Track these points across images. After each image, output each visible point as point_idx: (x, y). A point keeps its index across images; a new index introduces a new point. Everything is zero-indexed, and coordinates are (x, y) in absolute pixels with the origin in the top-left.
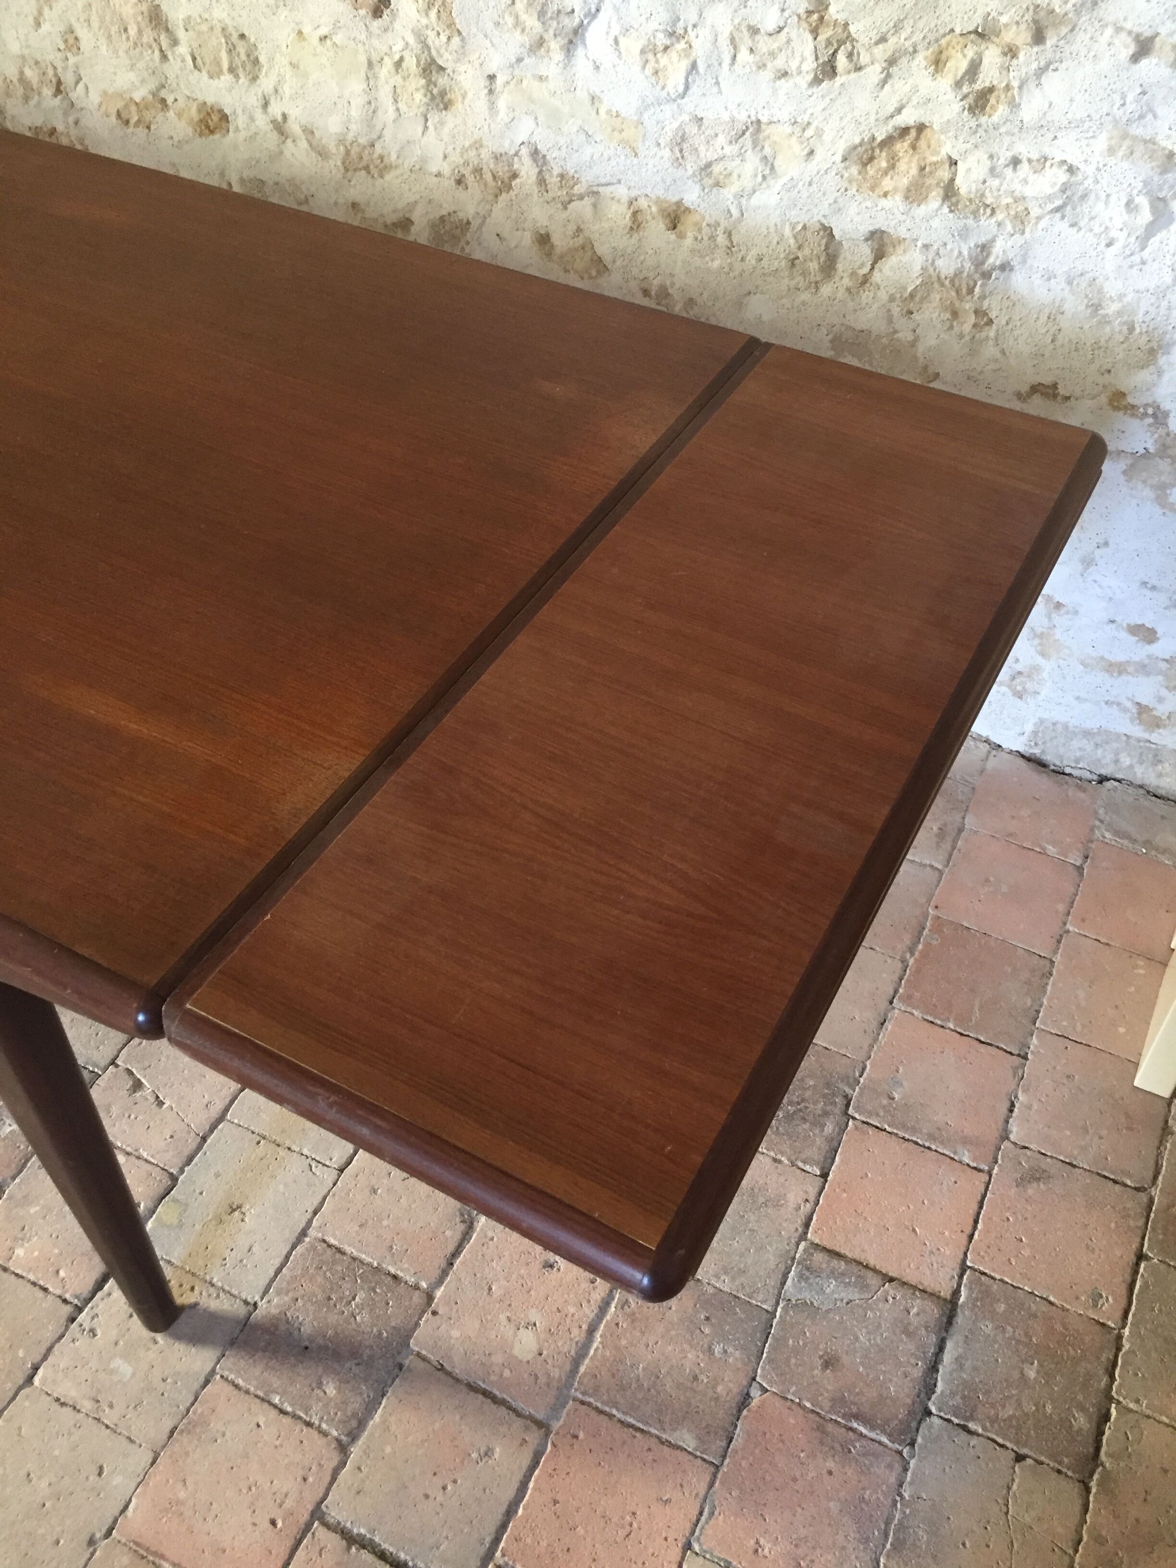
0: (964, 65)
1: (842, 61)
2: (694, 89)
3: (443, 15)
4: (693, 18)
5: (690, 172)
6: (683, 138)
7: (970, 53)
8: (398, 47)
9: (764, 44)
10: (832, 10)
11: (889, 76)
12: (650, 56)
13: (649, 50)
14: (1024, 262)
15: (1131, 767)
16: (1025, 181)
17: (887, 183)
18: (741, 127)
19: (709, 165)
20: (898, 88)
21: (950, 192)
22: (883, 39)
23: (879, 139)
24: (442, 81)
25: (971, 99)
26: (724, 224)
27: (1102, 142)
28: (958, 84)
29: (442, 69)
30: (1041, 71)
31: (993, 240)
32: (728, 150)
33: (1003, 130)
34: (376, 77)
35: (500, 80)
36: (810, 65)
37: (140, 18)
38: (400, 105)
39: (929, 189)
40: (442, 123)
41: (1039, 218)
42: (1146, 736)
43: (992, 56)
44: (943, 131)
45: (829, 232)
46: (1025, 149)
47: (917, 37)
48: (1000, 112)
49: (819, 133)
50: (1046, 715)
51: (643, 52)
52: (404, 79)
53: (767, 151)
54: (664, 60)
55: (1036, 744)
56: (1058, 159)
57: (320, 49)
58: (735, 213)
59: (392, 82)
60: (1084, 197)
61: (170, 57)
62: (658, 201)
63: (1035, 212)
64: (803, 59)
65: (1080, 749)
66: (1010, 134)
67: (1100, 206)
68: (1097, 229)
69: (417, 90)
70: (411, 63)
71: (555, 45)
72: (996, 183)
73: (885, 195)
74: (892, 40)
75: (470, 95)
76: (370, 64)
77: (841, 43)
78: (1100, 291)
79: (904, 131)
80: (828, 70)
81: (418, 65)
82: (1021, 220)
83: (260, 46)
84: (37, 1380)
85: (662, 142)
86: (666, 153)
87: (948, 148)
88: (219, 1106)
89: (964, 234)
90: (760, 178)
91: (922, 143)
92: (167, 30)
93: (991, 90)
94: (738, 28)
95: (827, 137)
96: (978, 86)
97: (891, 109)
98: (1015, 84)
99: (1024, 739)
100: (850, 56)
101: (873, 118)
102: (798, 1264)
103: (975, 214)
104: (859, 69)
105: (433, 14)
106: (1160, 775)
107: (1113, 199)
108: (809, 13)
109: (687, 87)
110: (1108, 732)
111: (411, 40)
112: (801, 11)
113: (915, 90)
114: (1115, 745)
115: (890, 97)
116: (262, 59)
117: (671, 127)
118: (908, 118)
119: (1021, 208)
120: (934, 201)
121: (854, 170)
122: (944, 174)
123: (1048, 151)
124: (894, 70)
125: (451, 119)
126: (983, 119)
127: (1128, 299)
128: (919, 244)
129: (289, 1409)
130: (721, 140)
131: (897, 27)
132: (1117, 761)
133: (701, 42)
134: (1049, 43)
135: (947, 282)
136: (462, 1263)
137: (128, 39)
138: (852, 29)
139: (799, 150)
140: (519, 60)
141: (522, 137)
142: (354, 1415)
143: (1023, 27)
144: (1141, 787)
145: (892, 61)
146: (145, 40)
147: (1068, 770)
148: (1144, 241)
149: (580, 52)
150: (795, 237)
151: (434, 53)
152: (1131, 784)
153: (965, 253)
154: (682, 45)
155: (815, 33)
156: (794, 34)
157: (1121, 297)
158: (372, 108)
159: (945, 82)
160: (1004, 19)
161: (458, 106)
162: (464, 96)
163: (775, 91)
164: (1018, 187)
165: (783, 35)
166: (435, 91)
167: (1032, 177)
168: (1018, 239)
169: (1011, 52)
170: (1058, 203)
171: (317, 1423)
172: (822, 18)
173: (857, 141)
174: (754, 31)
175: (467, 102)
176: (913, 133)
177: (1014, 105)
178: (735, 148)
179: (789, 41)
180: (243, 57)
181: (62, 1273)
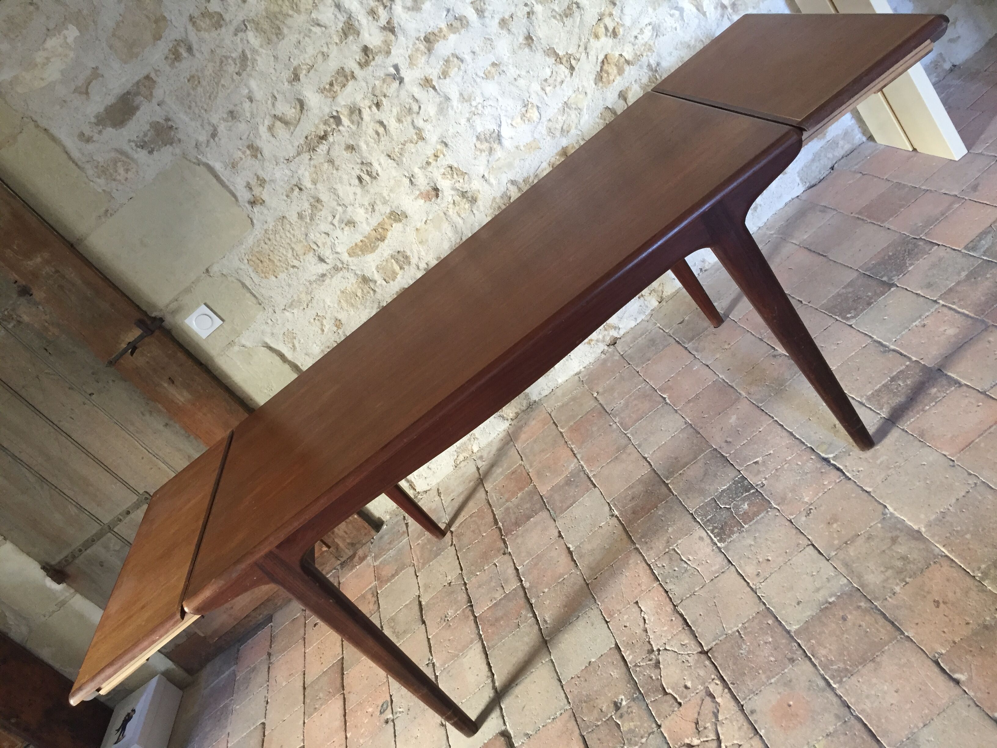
0: (603, 30)
1: (573, 62)
2: (542, 113)
3: (459, 173)
4: (528, 95)
5: (559, 136)
6: (550, 129)
7: (602, 25)
8: (450, 198)
9: (551, 81)
10: (560, 54)
11: (588, 53)
12: (524, 118)
13: (523, 116)
14: (661, 58)
15: (833, 155)
16: (643, 39)
17: (611, 78)
18: (562, 109)
19: (562, 128)
20: (592, 53)
21: (628, 62)
22: (579, 46)
23: (599, 70)
24: (469, 195)
25: (612, 36)
26: (580, 139)
27: (650, 10)
28: (606, 35)
29: (466, 192)
30: (622, 10)
31: (649, 61)
32: (564, 118)
33: (626, 34)
34: (449, 216)
35: (486, 175)
36: (567, 72)
37: (360, 285)
38: (462, 216)
39: (623, 67)
40: (478, 207)
41: (654, 43)
42: (826, 140)
43: (607, 21)
44: (612, 50)
45: (607, 108)
46: (635, 33)
47: (587, 36)
48: (621, 31)
49: (583, 87)
50: (798, 170)
51: (521, 118)
52: (458, 206)
53: (574, 106)
54: (528, 115)
55: (805, 182)
56: (644, 26)
57: (426, 227)
58: (580, 133)
59: (455, 211)
60: (659, 26)
61: (377, 290)
62: (557, 154)
63: (652, 44)
64: (564, 72)
65: (817, 167)
66: (628, 33)
67: (665, 24)
68: (669, 30)
69: (465, 204)
70: (457, 198)
71: (495, 146)
72: (637, 46)
73: (614, 81)
74: (581, 44)
75: (481, 189)
76: (445, 214)
77: (570, 58)
78: (685, 42)
79: (603, 62)
80: (572, 68)
81: (460, 197)
82: (650, 49)
83: (405, 250)
84: (868, 489)
85: (545, 137)
86: (549, 138)
87: (617, 54)
88: (785, 434)
89: (641, 67)
90: (578, 115)
91: (609, 60)
92: (371, 280)
93: (614, 28)
94: (541, 84)
95: (586, 84)
96: (611, 30)
97: (595, 60)
98: (619, 20)
99: (801, 185)
100: (574, 59)
101: (593, 67)
102: (969, 251)
103: (638, 60)
104: (579, 60)
105: (455, 176)
106: (842, 147)
107: (666, 19)
108: (556, 60)
109: (540, 115)
110: (817, 153)
111: (453, 192)
112: (554, 62)
113: (597, 49)
114: (822, 154)
115: (592, 58)
116: (409, 254)
117: (544, 131)
118: (601, 57)
119: (647, 46)
120: (627, 68)
121: (600, 84)
122: (623, 60)
123: (640, 27)
124: (588, 50)
125: (480, 203)
126: (619, 37)
127: (694, 35)
128: (633, 83)
129: (934, 403)
130: (560, 118)
131: (580, 39)
132: (829, 158)
133: (534, 100)
134: (618, 3)
135: (649, 84)
136: (906, 351)
137: (359, 298)
138: (569, 52)
139: (581, 96)
140: (488, 161)
141: (506, 181)
142: (949, 382)
143: (608, 6)
144: (842, 157)
145: (586, 49)
146: (365, 291)
147: (822, 178)
148: (683, 19)
149: (503, 141)
150: (601, 119)
151: (461, 189)
152: (840, 160)
153: (646, 71)
154: (530, 105)
155: (561, 63)
156: (557, 70)
157: (692, 38)
158: (454, 227)
159: (603, 39)
160: (603, 9)
161: (480, 196)
162: (479, 191)
163: (563, 90)
164: (642, 42)
165: (554, 73)
166: (470, 199)
167: (643, 36)
168: (655, 54)
169: (611, 15)
170: (655, 34)
171: (945, 394)
172: (560, 58)
173: (595, 76)
174: (546, 80)
175: (481, 192)
176: (605, 60)
177: (623, 25)
178: (566, 115)
179: (557, 73)
180: (402, 259)
181: (826, 483)
